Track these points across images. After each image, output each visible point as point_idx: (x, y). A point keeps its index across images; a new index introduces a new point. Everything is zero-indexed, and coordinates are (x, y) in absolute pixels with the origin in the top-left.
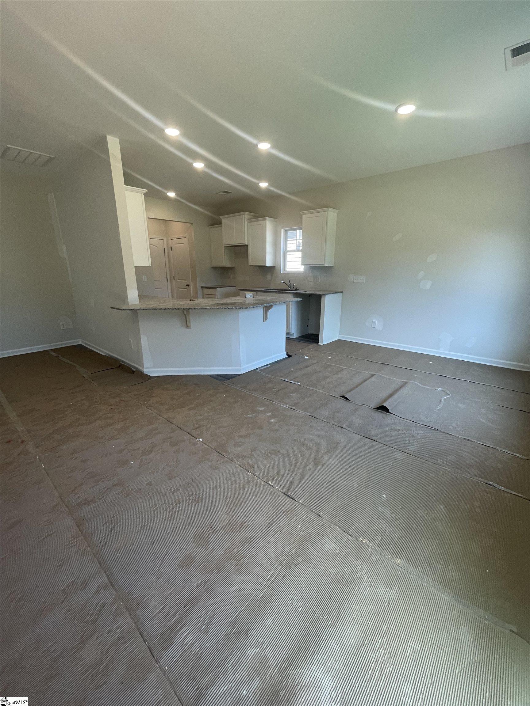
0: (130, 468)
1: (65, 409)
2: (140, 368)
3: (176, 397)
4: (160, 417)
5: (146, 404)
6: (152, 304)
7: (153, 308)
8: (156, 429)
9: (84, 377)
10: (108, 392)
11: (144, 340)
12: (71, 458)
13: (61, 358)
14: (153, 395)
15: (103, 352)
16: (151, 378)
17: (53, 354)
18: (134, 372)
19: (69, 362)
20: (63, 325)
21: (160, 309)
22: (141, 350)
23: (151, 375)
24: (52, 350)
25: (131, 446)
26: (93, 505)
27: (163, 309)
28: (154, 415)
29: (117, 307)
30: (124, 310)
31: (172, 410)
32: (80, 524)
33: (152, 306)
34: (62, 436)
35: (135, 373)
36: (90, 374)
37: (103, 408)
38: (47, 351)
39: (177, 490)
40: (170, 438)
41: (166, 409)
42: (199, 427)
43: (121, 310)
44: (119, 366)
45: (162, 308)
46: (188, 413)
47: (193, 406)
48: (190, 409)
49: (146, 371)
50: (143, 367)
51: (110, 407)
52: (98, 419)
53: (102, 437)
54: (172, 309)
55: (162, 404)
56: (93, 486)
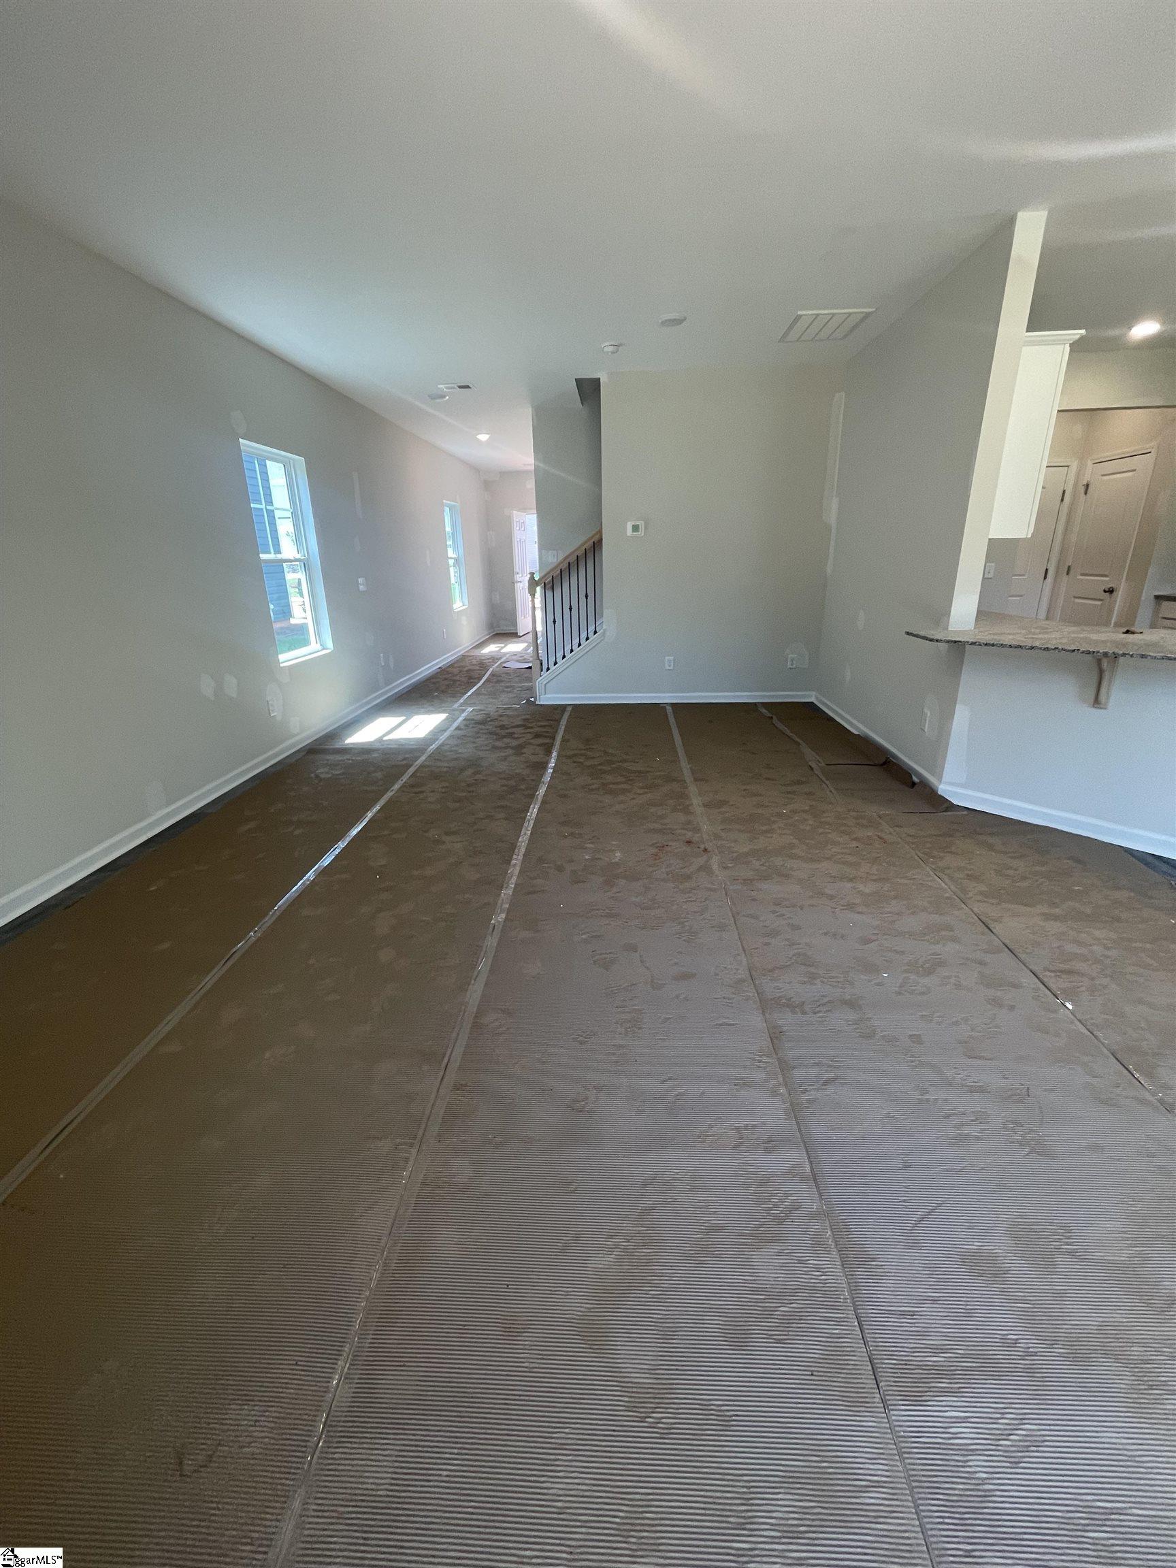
0: (878, 985)
1: (773, 819)
2: (932, 779)
3: (1010, 872)
4: (963, 906)
5: (933, 863)
6: (1010, 634)
7: (1014, 643)
8: (950, 928)
9: (812, 769)
10: (854, 811)
11: (961, 718)
12: (774, 912)
13: (775, 720)
14: (953, 849)
15: (855, 725)
16: (951, 807)
17: (764, 711)
18: (914, 784)
19: (788, 732)
20: (792, 660)
21: (1032, 648)
22: (948, 739)
23: (956, 803)
24: (764, 704)
25: (886, 939)
26: (800, 1016)
27: (1041, 649)
28: (947, 895)
29: (922, 633)
30: (937, 641)
31: (994, 901)
32: (776, 1036)
33: (1007, 640)
34: (762, 865)
35: (916, 787)
36: (823, 764)
37: (841, 840)
38: (755, 704)
39: (982, 1090)
40: (981, 963)
41: (981, 893)
42: (1070, 972)
43: (931, 640)
44: (884, 763)
45: (1037, 644)
46: (1042, 923)
47: (1057, 911)
48: (1047, 917)
49: (945, 789)
50: (940, 779)
51: (854, 844)
52: (828, 859)
53: (831, 897)
54: (1069, 651)
55: (969, 877)
56: (805, 983)
